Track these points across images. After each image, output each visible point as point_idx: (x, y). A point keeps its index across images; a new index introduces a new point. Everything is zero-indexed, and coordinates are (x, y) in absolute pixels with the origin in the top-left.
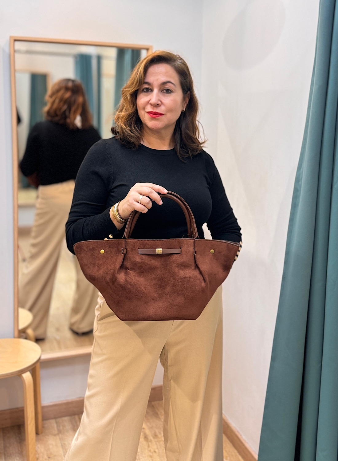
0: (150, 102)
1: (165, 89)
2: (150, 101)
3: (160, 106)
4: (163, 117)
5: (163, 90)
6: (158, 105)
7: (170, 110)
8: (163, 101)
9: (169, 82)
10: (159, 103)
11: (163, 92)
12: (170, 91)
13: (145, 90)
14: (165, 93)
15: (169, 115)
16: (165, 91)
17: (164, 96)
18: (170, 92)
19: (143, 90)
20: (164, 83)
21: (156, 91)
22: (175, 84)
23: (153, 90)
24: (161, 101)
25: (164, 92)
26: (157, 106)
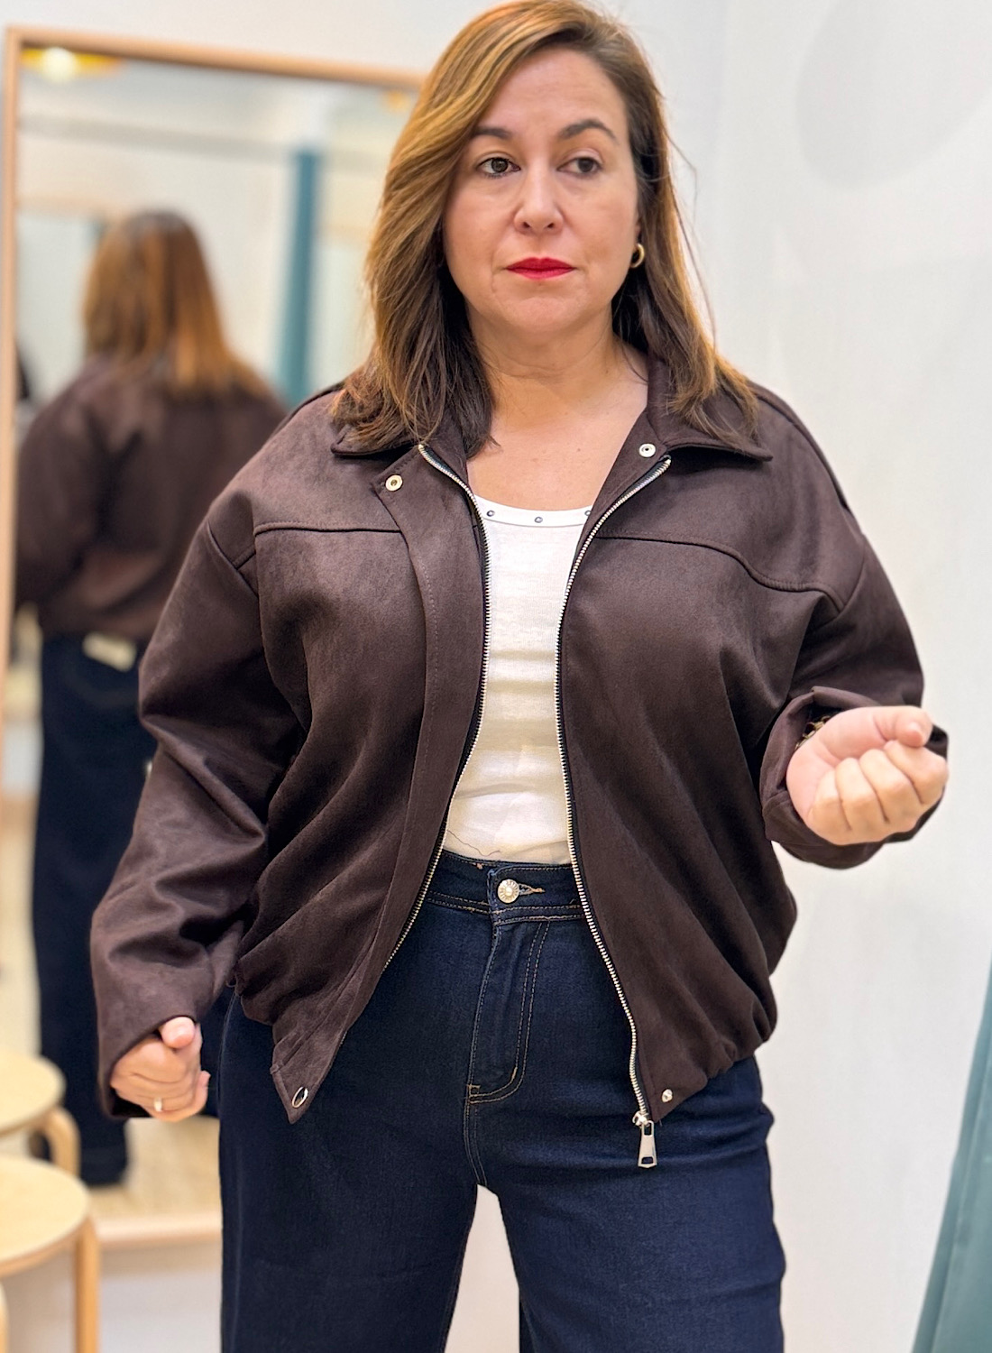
0: (520, 215)
1: (575, 159)
2: (514, 213)
3: (559, 232)
4: (574, 278)
5: (566, 164)
6: (551, 226)
7: (598, 252)
8: (570, 212)
9: (592, 124)
10: (558, 216)
11: (562, 169)
12: (594, 167)
13: (488, 168)
14: (576, 175)
15: (596, 270)
16: (575, 167)
17: (571, 188)
18: (595, 172)
19: (478, 167)
20: (573, 131)
21: (538, 168)
22: (615, 134)
23: (526, 164)
24: (562, 212)
25: (568, 172)
26: (550, 230)
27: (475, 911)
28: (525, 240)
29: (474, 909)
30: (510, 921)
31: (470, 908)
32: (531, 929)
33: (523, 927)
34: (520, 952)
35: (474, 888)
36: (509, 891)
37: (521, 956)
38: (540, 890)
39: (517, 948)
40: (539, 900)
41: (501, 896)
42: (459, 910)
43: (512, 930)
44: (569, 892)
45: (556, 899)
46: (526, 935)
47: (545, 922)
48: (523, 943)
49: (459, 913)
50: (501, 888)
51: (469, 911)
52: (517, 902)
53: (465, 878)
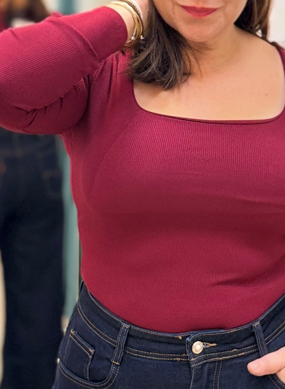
27: (180, 361)
29: (179, 359)
30: (200, 363)
31: (177, 359)
32: (212, 366)
33: (207, 365)
34: (208, 378)
35: (178, 348)
36: (198, 347)
37: (209, 381)
38: (215, 345)
39: (206, 378)
40: (214, 349)
41: (194, 350)
42: (171, 361)
43: (202, 368)
44: (230, 343)
45: (223, 348)
46: (209, 370)
47: (219, 361)
48: (209, 374)
49: (171, 362)
50: (193, 347)
51: (176, 361)
52: (204, 351)
53: (172, 343)
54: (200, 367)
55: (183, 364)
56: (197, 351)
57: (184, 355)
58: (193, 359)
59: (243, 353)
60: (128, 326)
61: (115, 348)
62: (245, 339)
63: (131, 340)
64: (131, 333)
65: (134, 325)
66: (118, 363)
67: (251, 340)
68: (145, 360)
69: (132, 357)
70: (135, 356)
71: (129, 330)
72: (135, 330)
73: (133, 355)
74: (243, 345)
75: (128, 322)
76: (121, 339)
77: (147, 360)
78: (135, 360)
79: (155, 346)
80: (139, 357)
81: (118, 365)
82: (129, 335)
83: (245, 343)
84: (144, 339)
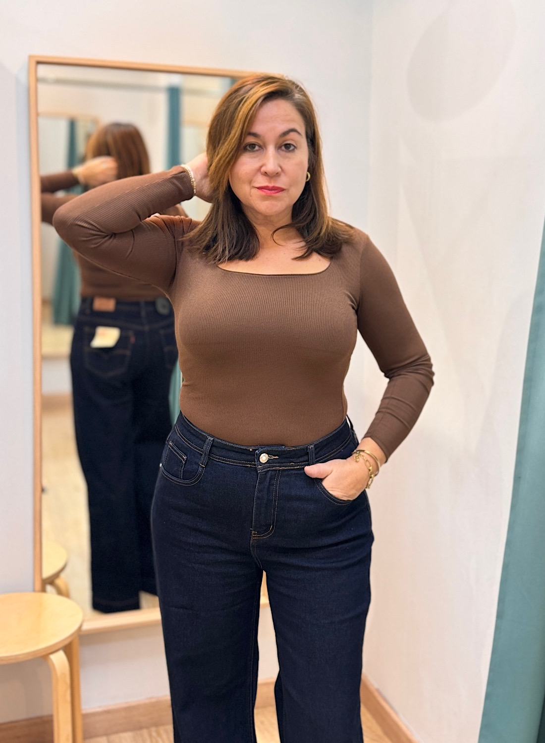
0: (263, 169)
1: (284, 144)
2: (261, 167)
3: (280, 176)
4: (284, 194)
6: (277, 174)
9: (292, 130)
10: (280, 170)
11: (280, 149)
13: (249, 148)
15: (292, 191)
16: (284, 148)
17: (284, 157)
18: (292, 150)
19: (246, 148)
20: (285, 134)
22: (301, 133)
27: (250, 467)
28: (265, 178)
29: (250, 465)
32: (273, 473)
33: (270, 472)
34: (270, 482)
35: (249, 457)
36: (264, 458)
37: (270, 484)
38: (277, 457)
39: (268, 481)
40: (277, 461)
41: (261, 460)
42: (244, 466)
43: (266, 474)
44: (289, 458)
45: (283, 461)
46: (271, 476)
47: (280, 470)
48: (271, 479)
49: (244, 468)
50: (260, 457)
51: (248, 466)
52: (268, 462)
53: (245, 454)
54: (264, 473)
55: (252, 470)
56: (263, 461)
57: (253, 463)
58: (259, 467)
59: (298, 467)
60: (212, 439)
61: (202, 454)
62: (301, 456)
63: (214, 449)
64: (214, 444)
65: (216, 438)
66: (203, 466)
67: (306, 458)
68: (224, 464)
69: (215, 462)
70: (217, 461)
71: (213, 442)
72: (218, 442)
73: (215, 460)
74: (298, 461)
75: (212, 436)
76: (207, 448)
77: (226, 465)
78: (216, 464)
79: (232, 454)
80: (220, 462)
81: (204, 467)
82: (212, 446)
83: (301, 459)
84: (223, 449)
